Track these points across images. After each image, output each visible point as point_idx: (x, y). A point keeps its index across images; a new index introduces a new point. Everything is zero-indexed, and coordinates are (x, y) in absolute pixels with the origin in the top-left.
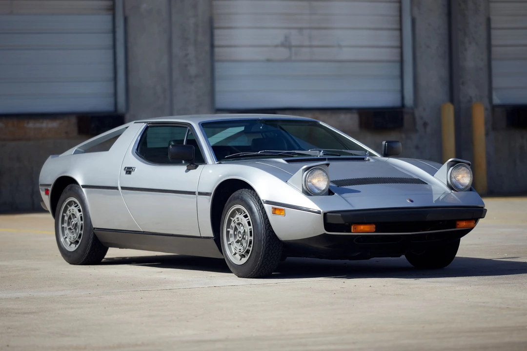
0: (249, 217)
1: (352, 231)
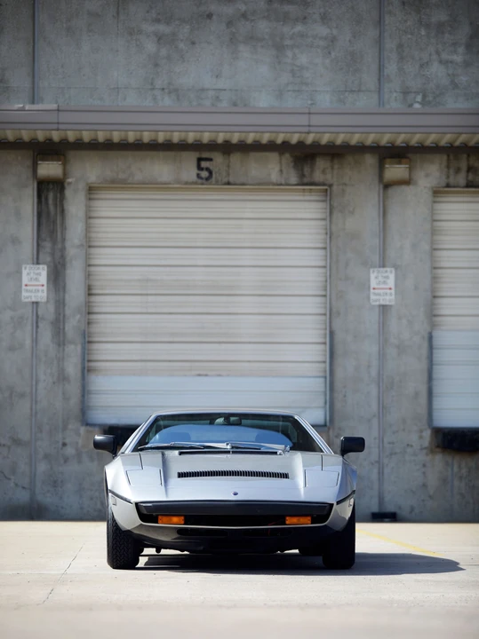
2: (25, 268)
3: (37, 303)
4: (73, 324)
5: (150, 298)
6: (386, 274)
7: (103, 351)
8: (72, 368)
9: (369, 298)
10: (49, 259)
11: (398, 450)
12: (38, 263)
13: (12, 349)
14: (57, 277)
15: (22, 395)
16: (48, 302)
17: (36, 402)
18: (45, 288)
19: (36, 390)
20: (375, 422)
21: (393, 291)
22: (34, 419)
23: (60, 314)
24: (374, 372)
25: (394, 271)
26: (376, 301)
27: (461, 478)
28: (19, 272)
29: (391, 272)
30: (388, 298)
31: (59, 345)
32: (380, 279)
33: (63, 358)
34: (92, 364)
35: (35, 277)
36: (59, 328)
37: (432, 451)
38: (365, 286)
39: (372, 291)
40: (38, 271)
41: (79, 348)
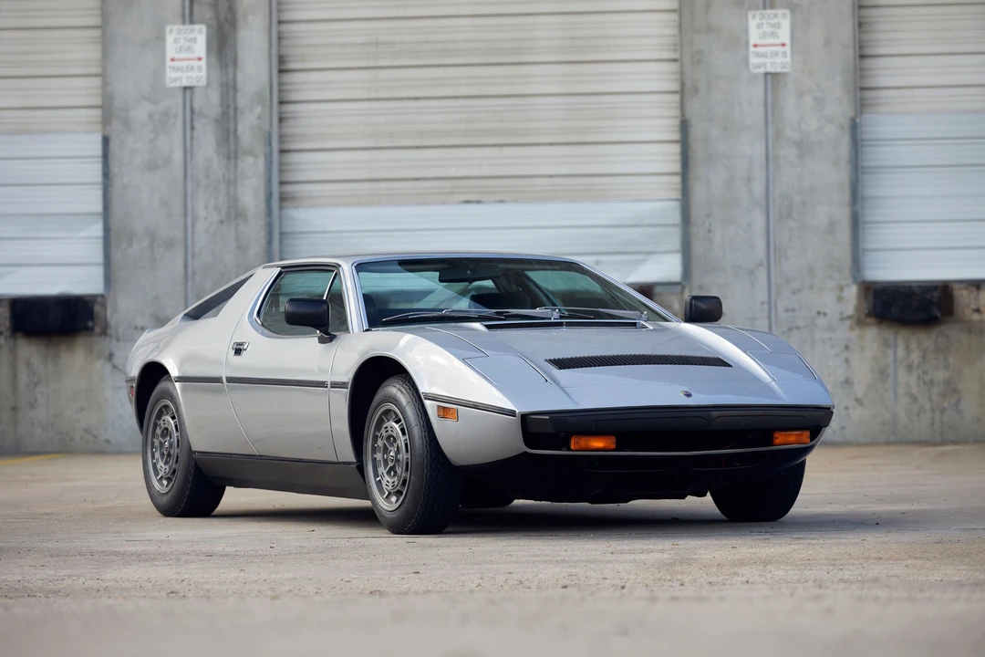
0: (403, 421)
1: (572, 447)
2: (171, 31)
3: (191, 88)
4: (250, 123)
5: (383, 74)
6: (775, 21)
7: (308, 165)
8: (251, 196)
9: (746, 61)
10: (209, 14)
11: (801, 323)
12: (192, 22)
13: (152, 167)
14: (223, 44)
15: (170, 244)
16: (208, 85)
17: (194, 255)
18: (203, 63)
19: (193, 234)
20: (762, 274)
21: (787, 49)
22: (190, 283)
23: (228, 106)
24: (758, 188)
25: (788, 15)
26: (759, 66)
27: (910, 368)
28: (161, 39)
29: (784, 16)
30: (779, 60)
31: (229, 158)
32: (766, 28)
33: (236, 180)
34: (288, 188)
35: (187, 45)
36: (228, 130)
37: (859, 323)
38: (739, 42)
39: (752, 49)
40: (191, 36)
41: (261, 162)
